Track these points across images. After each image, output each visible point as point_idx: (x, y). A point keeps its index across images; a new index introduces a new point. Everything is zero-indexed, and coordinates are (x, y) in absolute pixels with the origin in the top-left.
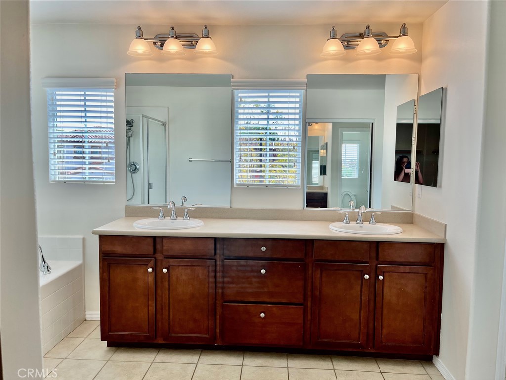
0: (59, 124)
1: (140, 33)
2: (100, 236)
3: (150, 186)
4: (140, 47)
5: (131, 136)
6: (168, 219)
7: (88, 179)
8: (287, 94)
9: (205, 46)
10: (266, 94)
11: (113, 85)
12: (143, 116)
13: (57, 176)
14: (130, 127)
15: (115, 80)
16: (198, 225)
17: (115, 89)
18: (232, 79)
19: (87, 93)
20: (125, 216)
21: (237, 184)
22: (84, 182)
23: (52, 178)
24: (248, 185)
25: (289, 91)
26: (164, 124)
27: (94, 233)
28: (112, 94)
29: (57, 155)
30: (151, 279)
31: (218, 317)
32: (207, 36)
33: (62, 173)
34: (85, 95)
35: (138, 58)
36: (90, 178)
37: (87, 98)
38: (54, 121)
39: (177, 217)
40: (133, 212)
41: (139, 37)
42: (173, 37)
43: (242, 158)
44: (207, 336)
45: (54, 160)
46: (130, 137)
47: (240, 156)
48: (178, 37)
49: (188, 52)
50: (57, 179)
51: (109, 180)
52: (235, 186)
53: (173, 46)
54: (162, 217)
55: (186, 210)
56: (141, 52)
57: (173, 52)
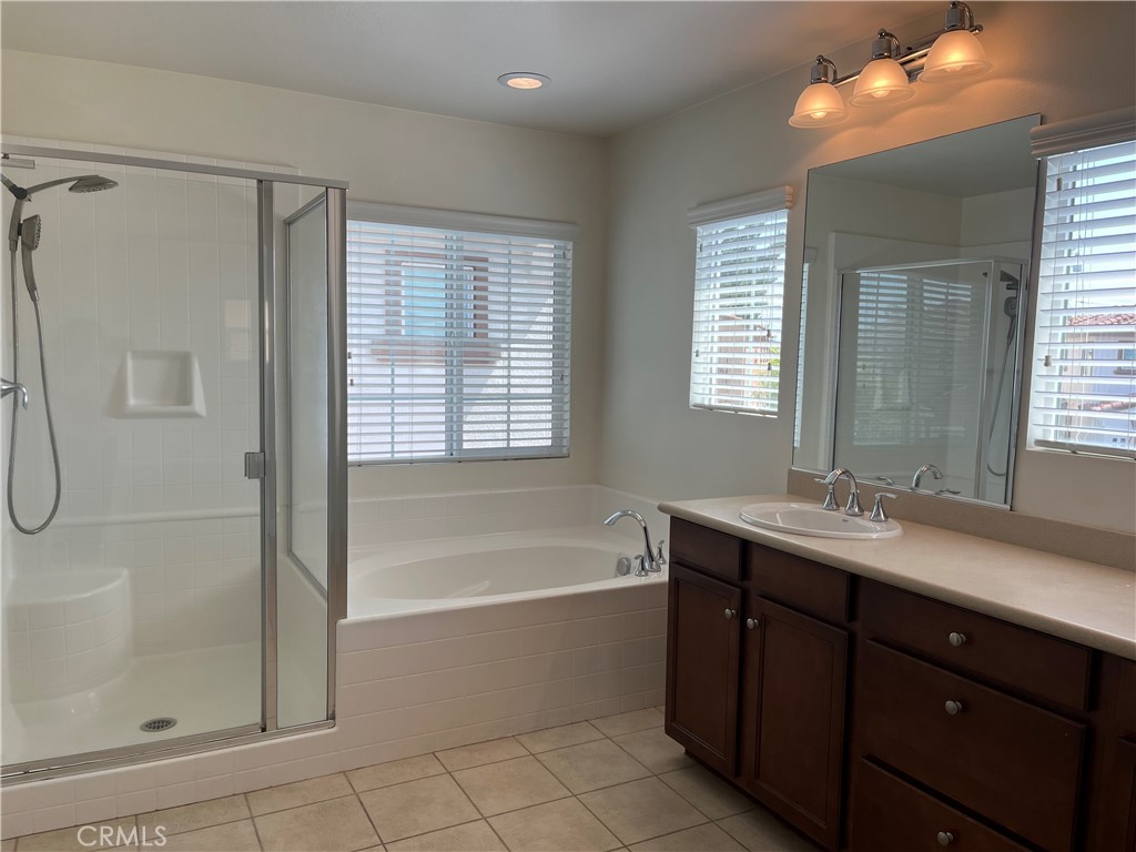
1: (819, 71)
2: (672, 517)
4: (817, 104)
6: (840, 513)
11: (786, 201)
15: (790, 189)
17: (789, 208)
20: (788, 492)
23: (692, 399)
24: (1073, 449)
27: (662, 509)
28: (785, 220)
30: (733, 634)
32: (954, 27)
35: (817, 133)
39: (861, 510)
41: (819, 81)
42: (880, 57)
53: (881, 80)
54: (830, 504)
55: (877, 496)
56: (819, 115)
57: (880, 93)
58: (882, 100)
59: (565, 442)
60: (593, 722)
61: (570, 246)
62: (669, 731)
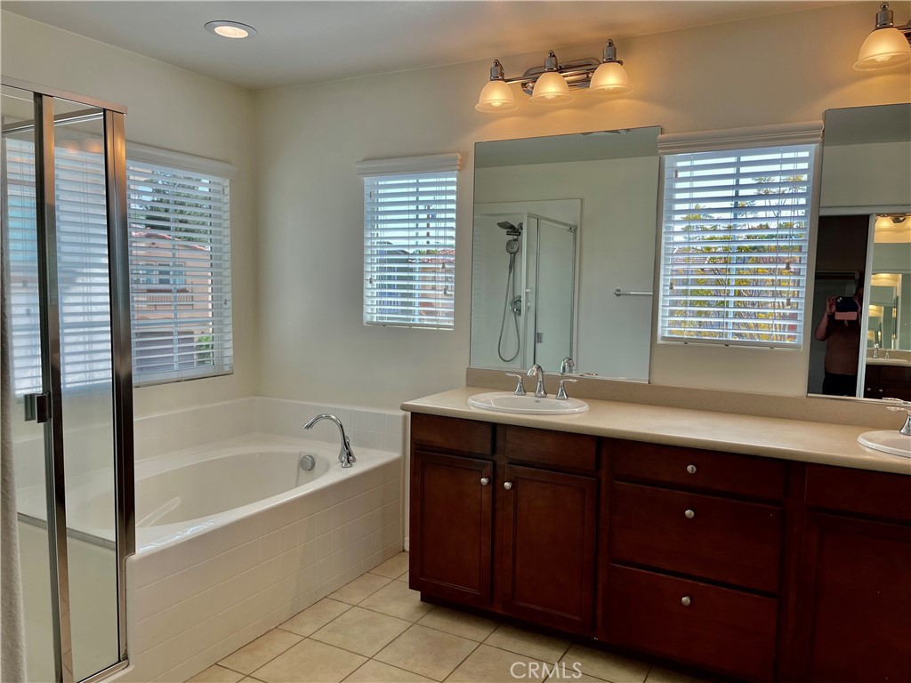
0: (381, 234)
1: (497, 72)
2: (412, 413)
3: (538, 338)
4: (496, 96)
5: (517, 251)
6: (530, 396)
7: (417, 322)
8: (778, 156)
9: (609, 78)
10: (733, 160)
11: (456, 165)
12: (530, 216)
13: (375, 316)
14: (515, 237)
15: (459, 156)
16: (577, 410)
17: (459, 170)
18: (660, 136)
19: (420, 181)
20: (467, 385)
21: (664, 338)
22: (410, 325)
23: (367, 318)
24: (686, 341)
25: (781, 148)
26: (573, 229)
27: (404, 408)
28: (455, 179)
29: (375, 283)
30: (486, 497)
31: (600, 586)
32: (610, 60)
33: (382, 311)
34: (418, 185)
35: (493, 115)
36: (420, 320)
37: (421, 189)
38: (373, 229)
39: (545, 393)
40: (479, 380)
41: (496, 79)
42: (551, 70)
43: (675, 288)
44: (577, 618)
45: (371, 292)
46: (515, 254)
47: (671, 284)
48: (560, 70)
49: (578, 93)
50: (375, 320)
51: (447, 324)
52: (660, 342)
53: (551, 87)
54: (520, 391)
55: (562, 382)
56: (497, 104)
57: (550, 96)
58: (552, 101)
59: (227, 361)
60: (332, 596)
61: (227, 183)
62: (413, 585)
